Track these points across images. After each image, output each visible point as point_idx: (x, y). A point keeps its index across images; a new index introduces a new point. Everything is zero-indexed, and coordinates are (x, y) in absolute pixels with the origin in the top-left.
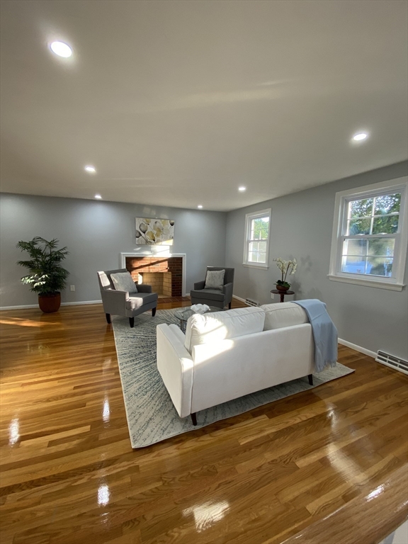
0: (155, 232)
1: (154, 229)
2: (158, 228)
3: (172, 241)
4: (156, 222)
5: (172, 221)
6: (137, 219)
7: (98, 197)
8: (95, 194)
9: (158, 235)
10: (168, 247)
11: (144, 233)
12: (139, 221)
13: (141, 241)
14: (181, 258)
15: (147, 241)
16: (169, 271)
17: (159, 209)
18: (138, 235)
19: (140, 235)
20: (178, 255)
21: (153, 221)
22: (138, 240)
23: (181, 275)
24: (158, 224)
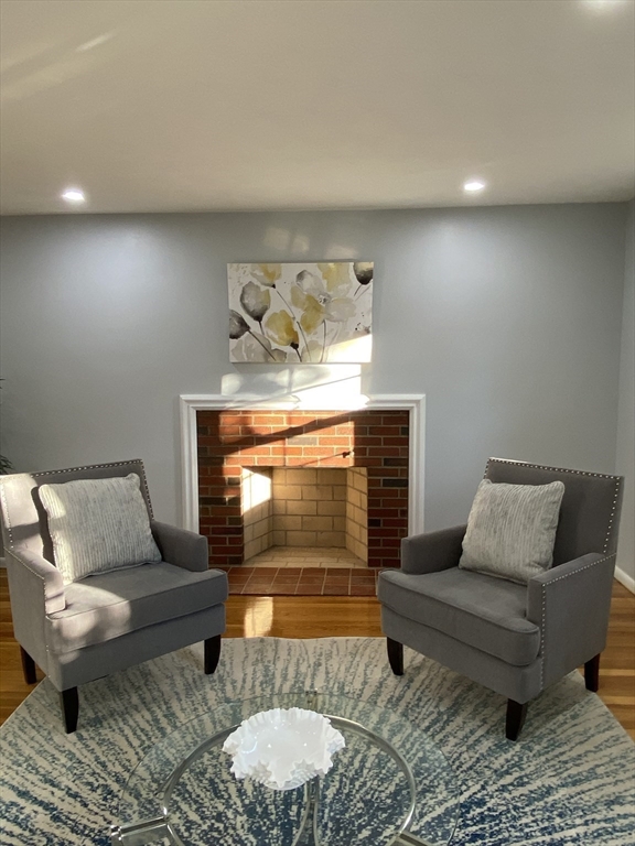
0: (298, 313)
1: (295, 302)
2: (310, 298)
3: (367, 340)
4: (300, 276)
5: (365, 266)
6: (232, 270)
7: (74, 197)
8: (60, 185)
9: (308, 326)
10: (357, 370)
11: (258, 318)
12: (240, 276)
13: (249, 350)
14: (408, 412)
15: (268, 352)
16: (358, 463)
17: (323, 221)
18: (235, 327)
19: (244, 326)
20: (391, 400)
21: (289, 271)
22: (238, 348)
23: (405, 483)
24: (307, 283)
